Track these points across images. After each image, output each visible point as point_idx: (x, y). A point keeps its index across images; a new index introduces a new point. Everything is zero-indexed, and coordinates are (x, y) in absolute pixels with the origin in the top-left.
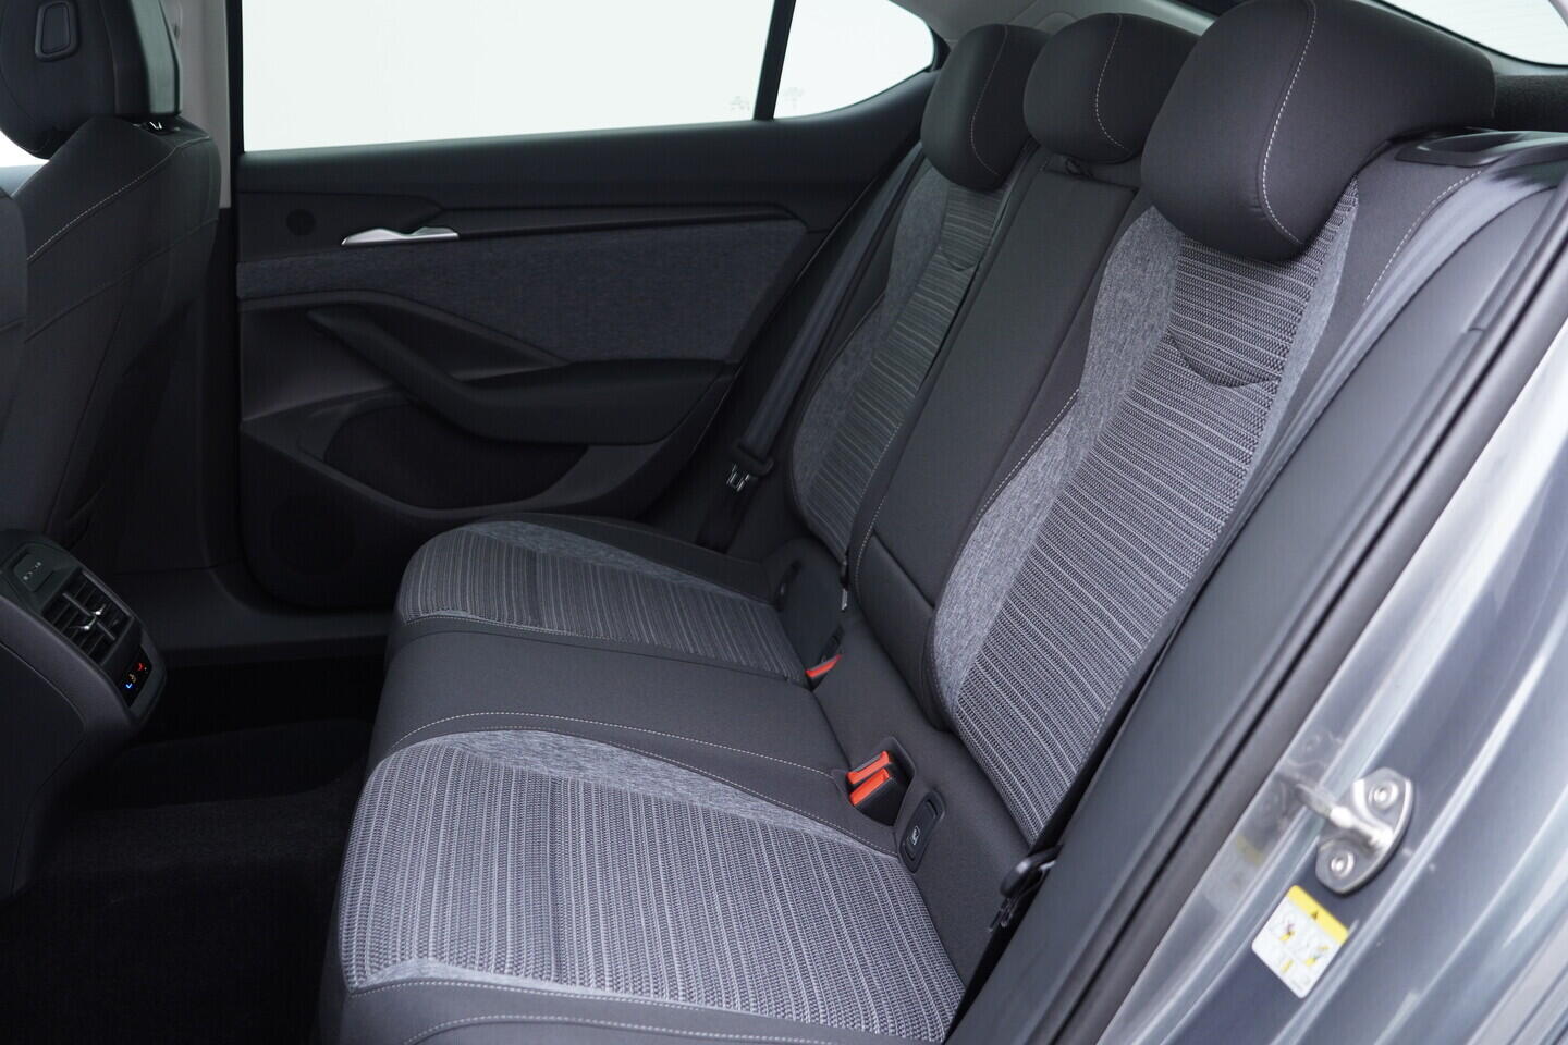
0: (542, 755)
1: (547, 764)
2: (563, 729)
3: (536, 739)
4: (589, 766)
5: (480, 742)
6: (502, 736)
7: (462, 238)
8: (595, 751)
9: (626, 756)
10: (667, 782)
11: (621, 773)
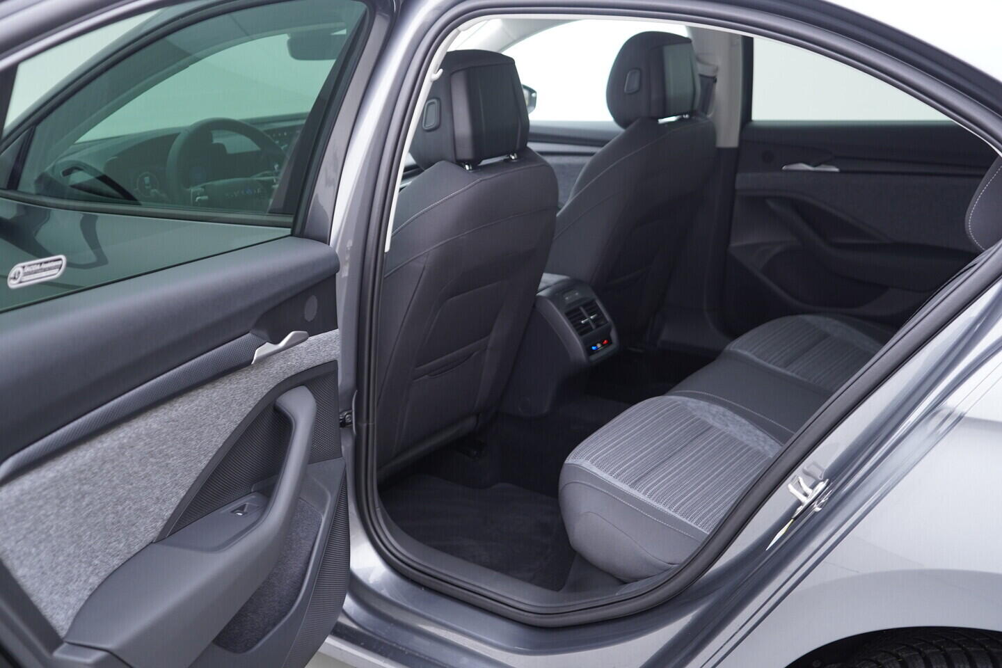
0: (714, 416)
1: (713, 419)
2: (731, 408)
3: (716, 408)
4: (731, 426)
5: (692, 403)
6: (703, 403)
7: (841, 172)
8: (738, 421)
9: (751, 427)
10: (762, 444)
11: (744, 433)
